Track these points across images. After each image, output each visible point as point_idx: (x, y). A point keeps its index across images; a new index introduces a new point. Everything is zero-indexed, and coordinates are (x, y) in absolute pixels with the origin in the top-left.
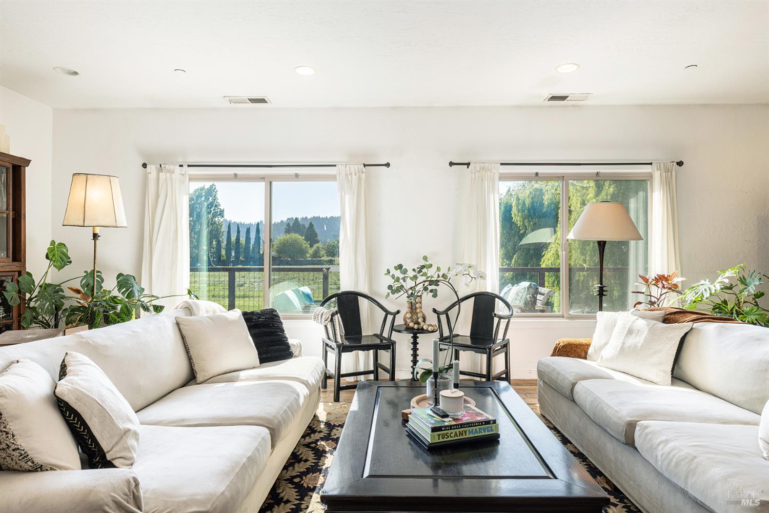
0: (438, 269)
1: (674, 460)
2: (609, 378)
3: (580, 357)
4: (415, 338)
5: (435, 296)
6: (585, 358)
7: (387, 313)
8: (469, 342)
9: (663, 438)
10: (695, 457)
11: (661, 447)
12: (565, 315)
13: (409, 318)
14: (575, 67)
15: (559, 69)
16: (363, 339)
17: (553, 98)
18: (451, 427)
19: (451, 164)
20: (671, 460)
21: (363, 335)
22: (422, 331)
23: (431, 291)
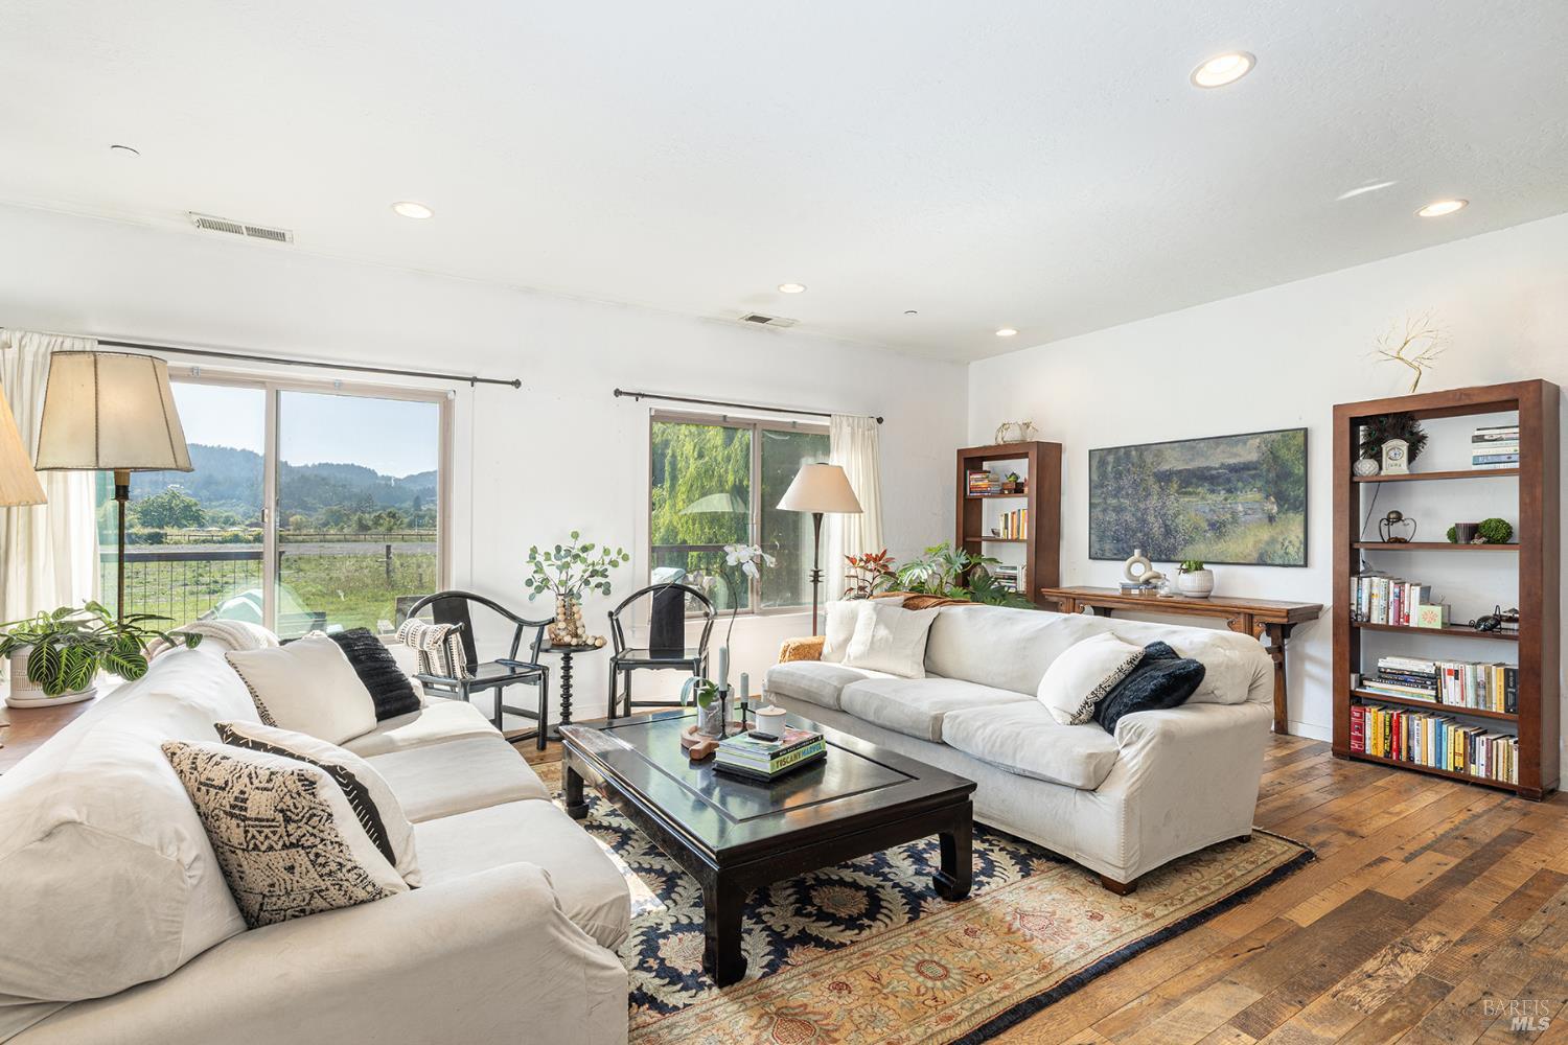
0: (606, 552)
1: (999, 740)
2: (864, 678)
3: (813, 659)
4: (567, 659)
5: (607, 592)
6: (819, 659)
7: (522, 624)
8: (647, 657)
9: (979, 724)
10: (1018, 734)
11: (979, 732)
12: (756, 610)
13: (564, 629)
14: (801, 289)
15: (782, 289)
16: (479, 670)
17: (754, 318)
18: (787, 750)
19: (618, 393)
20: (995, 742)
21: (479, 662)
22: (582, 647)
23: (598, 586)
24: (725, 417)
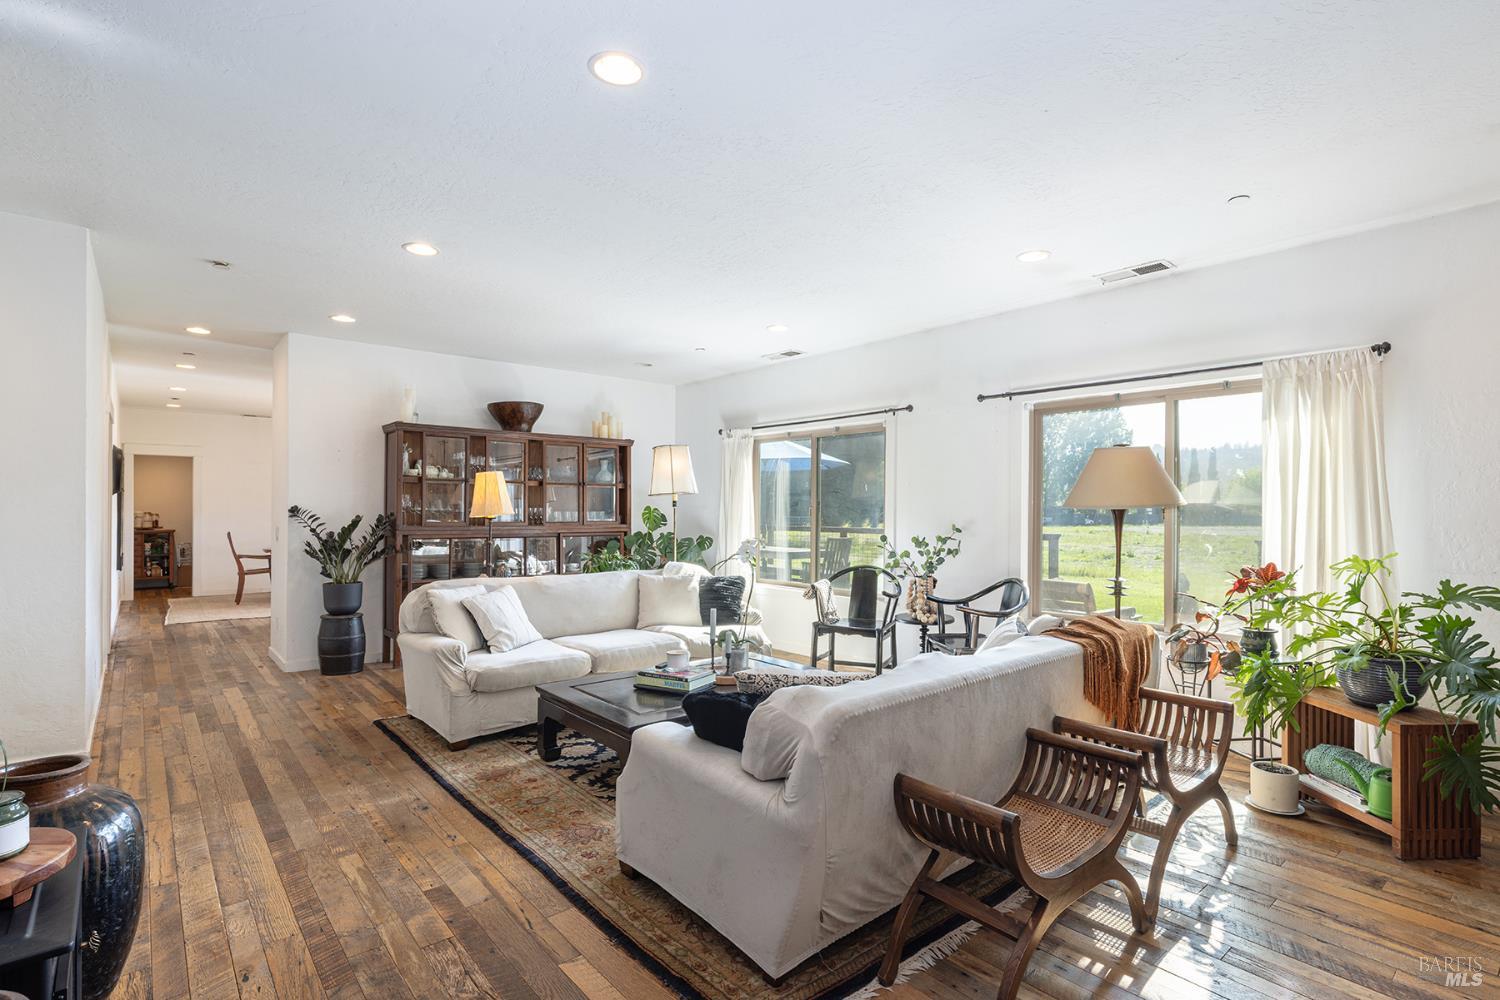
19: (981, 398)
24: (1118, 395)
